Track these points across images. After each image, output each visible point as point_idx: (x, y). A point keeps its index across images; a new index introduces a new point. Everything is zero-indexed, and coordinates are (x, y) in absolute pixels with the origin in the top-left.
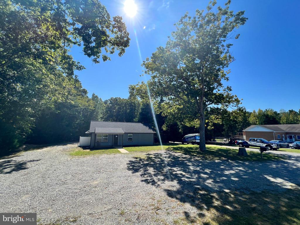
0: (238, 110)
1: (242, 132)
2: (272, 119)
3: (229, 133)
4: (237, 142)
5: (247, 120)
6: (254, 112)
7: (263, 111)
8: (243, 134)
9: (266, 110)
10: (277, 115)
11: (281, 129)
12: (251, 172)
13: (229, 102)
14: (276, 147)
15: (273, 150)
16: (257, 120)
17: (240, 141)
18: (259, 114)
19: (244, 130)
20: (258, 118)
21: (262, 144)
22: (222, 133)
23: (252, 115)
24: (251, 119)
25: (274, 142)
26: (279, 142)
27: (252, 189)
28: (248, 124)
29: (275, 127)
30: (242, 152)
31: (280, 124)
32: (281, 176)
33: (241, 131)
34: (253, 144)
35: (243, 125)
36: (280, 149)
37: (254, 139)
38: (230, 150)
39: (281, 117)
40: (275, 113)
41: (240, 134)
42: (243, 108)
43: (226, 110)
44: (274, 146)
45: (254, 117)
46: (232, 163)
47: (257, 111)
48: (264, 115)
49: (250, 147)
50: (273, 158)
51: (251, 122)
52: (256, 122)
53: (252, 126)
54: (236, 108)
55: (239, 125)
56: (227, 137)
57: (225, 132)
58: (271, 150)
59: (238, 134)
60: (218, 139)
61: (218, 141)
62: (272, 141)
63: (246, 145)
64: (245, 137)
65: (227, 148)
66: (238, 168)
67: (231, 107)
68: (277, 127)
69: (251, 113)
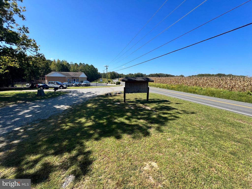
0: (37, 56)
1: (45, 77)
2: (65, 68)
3: (32, 78)
4: (38, 86)
5: (48, 67)
6: (54, 61)
7: (61, 61)
8: (46, 79)
9: (63, 61)
10: (69, 66)
11: (70, 75)
12: (45, 107)
13: (27, 45)
14: (65, 87)
15: (64, 89)
16: (56, 67)
17: (41, 85)
18: (58, 63)
19: (46, 76)
20: (57, 66)
21: (57, 85)
22: (23, 78)
23: (53, 64)
24: (52, 67)
25: (65, 84)
26: (68, 83)
27: (42, 119)
28: (50, 71)
29: (67, 74)
30: (41, 93)
31: (70, 72)
32: (63, 103)
33: (43, 76)
34: (51, 86)
35: (46, 71)
36: (68, 88)
37: (52, 82)
38: (30, 93)
39: (70, 67)
40: (68, 64)
41: (42, 79)
42: (43, 55)
43: (24, 53)
44: (65, 86)
45: (55, 65)
46: (29, 104)
47: (56, 61)
48: (61, 65)
49: (49, 88)
50: (62, 94)
51: (52, 69)
52: (56, 69)
53: (52, 72)
54: (35, 53)
55: (42, 71)
56: (30, 81)
57: (26, 77)
58: (62, 89)
59: (41, 79)
60: (18, 84)
61: (18, 86)
62: (64, 83)
63: (46, 87)
64: (46, 81)
65: (27, 92)
66: (34, 107)
67: (30, 51)
68: (68, 74)
69: (52, 61)
